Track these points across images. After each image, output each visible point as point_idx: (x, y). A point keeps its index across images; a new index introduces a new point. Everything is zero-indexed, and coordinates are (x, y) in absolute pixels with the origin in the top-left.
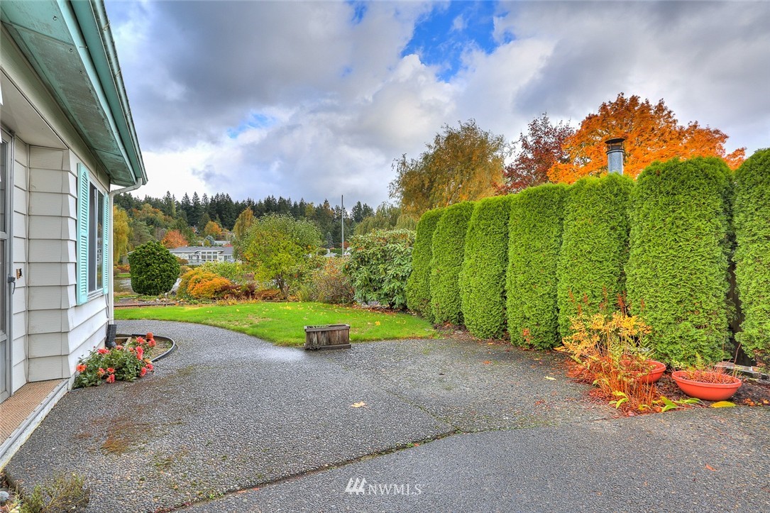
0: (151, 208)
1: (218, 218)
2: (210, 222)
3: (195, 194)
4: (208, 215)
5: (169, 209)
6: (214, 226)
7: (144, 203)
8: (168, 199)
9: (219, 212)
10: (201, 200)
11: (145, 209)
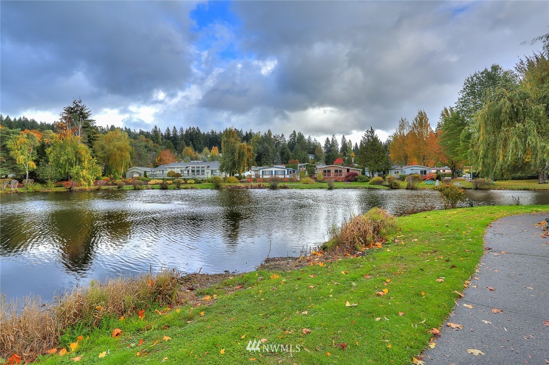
0: (144, 138)
1: (191, 144)
2: (186, 147)
3: (174, 128)
4: (184, 143)
5: (156, 139)
6: (189, 150)
7: (139, 135)
8: (156, 131)
9: (192, 140)
10: (178, 132)
11: (140, 139)
